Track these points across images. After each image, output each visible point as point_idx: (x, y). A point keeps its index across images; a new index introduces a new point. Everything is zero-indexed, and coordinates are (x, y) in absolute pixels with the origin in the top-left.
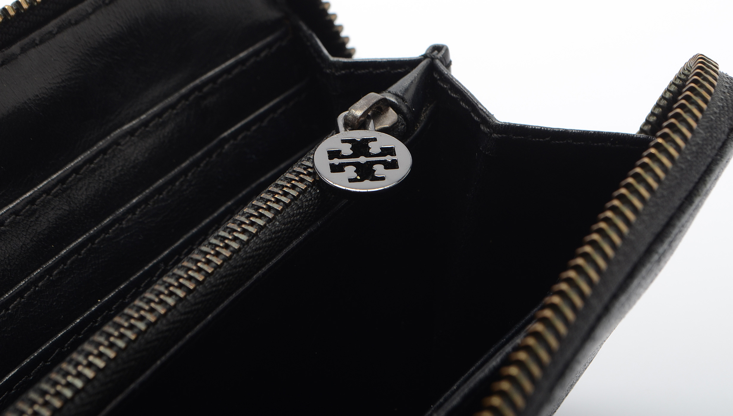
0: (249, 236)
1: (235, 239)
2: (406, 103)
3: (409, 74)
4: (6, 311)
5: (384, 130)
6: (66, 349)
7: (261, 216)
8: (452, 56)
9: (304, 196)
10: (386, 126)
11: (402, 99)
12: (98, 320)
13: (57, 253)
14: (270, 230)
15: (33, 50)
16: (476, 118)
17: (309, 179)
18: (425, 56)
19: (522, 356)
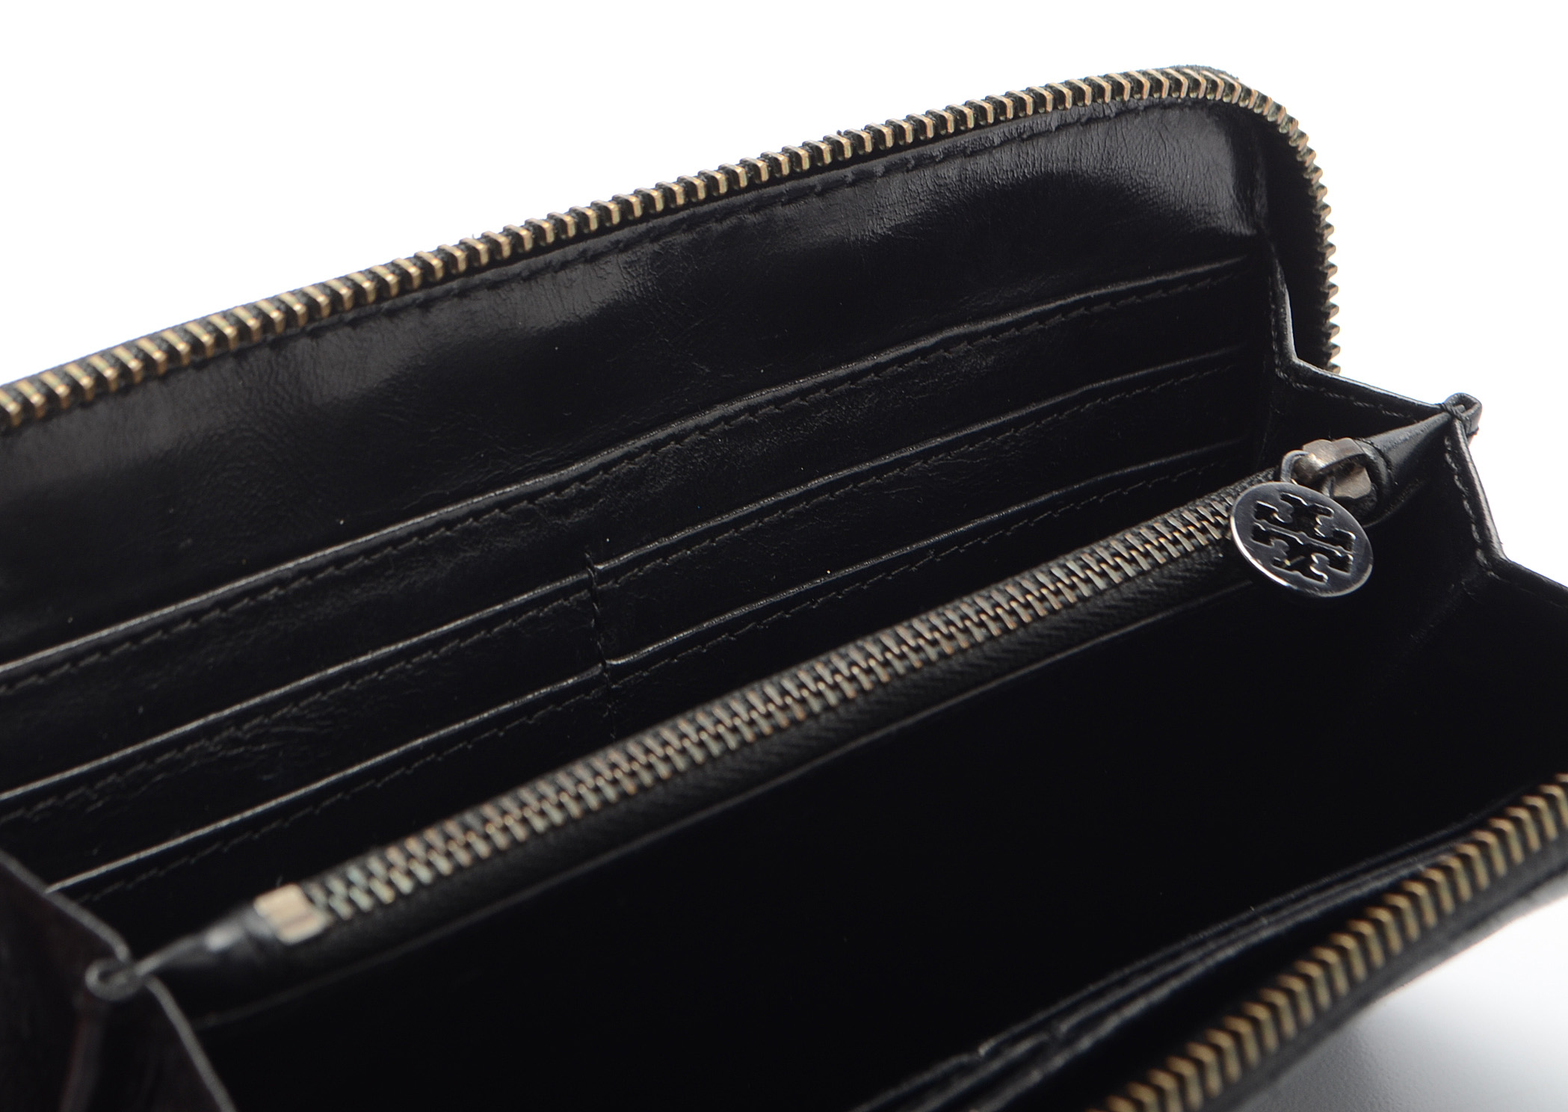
0: (1107, 584)
1: (1088, 581)
2: (1389, 471)
3: (1410, 427)
4: (711, 542)
5: (1344, 502)
6: (762, 627)
7: (1132, 561)
8: (1482, 423)
9: (1200, 556)
10: (1350, 496)
11: (1388, 463)
12: (819, 601)
13: (805, 482)
14: (1138, 587)
15: (900, 176)
16: (1476, 535)
17: (1216, 534)
18: (1442, 408)
19: (1419, 889)
